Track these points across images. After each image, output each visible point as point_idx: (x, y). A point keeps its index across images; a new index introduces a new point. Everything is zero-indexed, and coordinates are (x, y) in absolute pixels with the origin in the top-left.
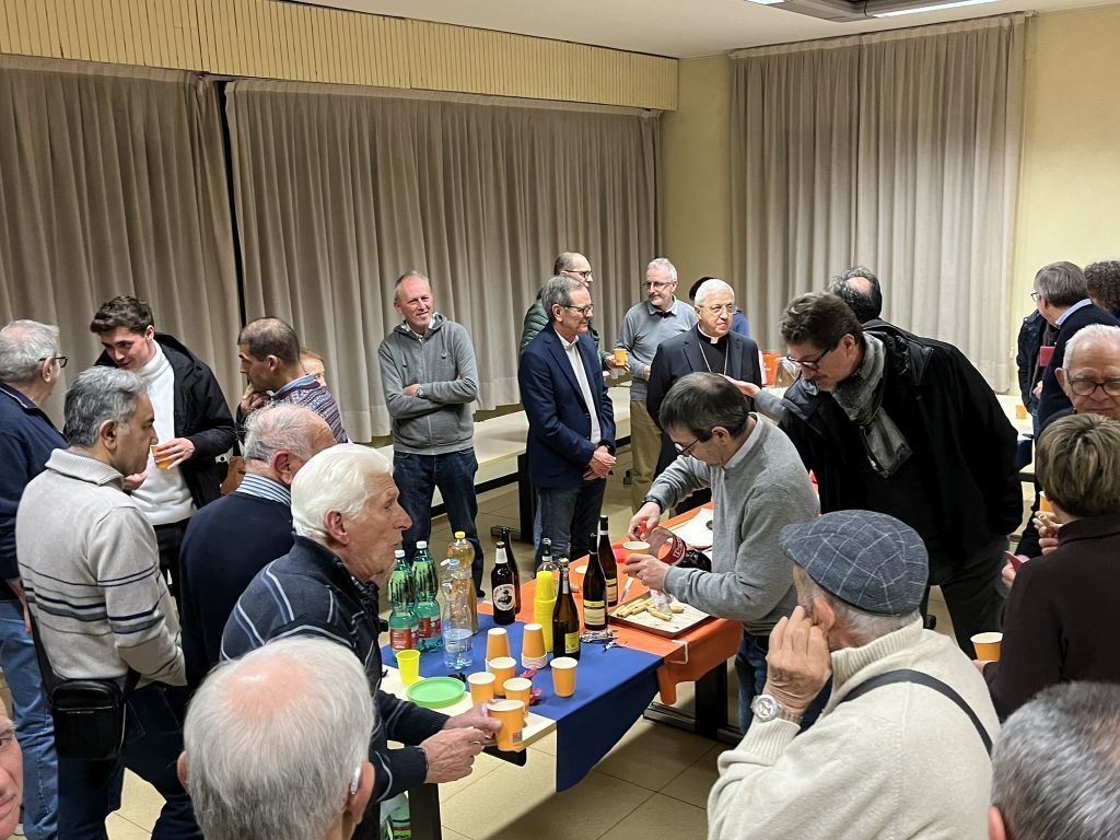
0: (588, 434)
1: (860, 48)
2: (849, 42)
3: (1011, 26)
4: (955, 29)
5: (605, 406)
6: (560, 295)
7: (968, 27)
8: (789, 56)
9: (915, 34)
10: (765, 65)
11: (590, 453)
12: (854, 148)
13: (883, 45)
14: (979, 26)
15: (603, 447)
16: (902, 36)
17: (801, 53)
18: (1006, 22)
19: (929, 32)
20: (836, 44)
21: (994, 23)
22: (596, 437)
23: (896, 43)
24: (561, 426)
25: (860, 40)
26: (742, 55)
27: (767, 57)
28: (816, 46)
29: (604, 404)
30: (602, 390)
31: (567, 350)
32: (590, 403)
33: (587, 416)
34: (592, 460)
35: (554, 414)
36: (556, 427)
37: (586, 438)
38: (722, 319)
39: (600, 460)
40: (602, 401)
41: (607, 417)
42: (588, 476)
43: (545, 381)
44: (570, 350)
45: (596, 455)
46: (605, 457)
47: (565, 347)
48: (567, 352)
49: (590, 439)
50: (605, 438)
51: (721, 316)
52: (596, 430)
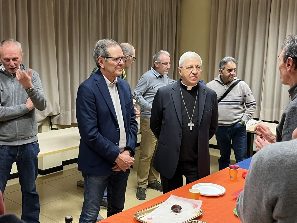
15: (126, 152)
24: (99, 135)
29: (131, 124)
30: (131, 116)
31: (109, 86)
32: (120, 122)
33: (118, 130)
34: (118, 159)
35: (95, 127)
36: (95, 135)
37: (115, 143)
38: (193, 74)
39: (123, 160)
40: (130, 122)
41: (133, 133)
42: (115, 169)
43: (92, 105)
44: (112, 87)
45: (120, 156)
46: (127, 158)
47: (108, 85)
48: (109, 88)
49: (118, 145)
50: (128, 145)
51: (192, 72)
52: (123, 139)
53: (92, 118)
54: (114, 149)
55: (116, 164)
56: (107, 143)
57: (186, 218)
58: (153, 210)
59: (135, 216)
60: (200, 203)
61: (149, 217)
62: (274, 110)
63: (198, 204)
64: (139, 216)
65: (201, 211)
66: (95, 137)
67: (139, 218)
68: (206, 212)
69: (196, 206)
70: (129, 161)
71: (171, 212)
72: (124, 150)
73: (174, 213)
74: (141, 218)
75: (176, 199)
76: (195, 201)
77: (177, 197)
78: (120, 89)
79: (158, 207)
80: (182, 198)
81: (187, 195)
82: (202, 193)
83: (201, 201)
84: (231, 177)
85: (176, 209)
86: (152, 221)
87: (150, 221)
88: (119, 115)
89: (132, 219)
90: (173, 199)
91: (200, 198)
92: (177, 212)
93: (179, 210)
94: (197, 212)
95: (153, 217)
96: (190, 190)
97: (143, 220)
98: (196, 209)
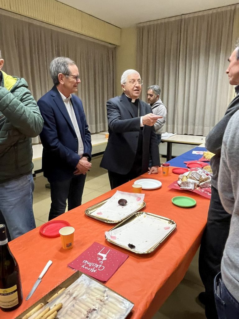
0: (76, 149)
1: (181, 20)
2: (178, 18)
3: (235, 9)
4: (215, 11)
5: (87, 135)
6: (63, 68)
7: (219, 10)
8: (157, 25)
9: (200, 14)
10: (149, 28)
11: (77, 161)
12: (178, 55)
13: (189, 18)
14: (224, 9)
15: (84, 158)
16: (196, 15)
17: (161, 23)
18: (233, 8)
19: (205, 13)
20: (173, 19)
21: (229, 8)
22: (81, 151)
23: (194, 18)
24: (60, 145)
25: (182, 17)
26: (141, 25)
27: (150, 25)
28: (166, 20)
29: (86, 134)
30: (85, 127)
31: (65, 102)
32: (78, 132)
33: (76, 139)
34: (78, 165)
35: (56, 138)
36: (57, 145)
37: (75, 152)
38: (136, 87)
39: (83, 165)
40: (85, 132)
41: (87, 141)
42: (76, 173)
43: (51, 118)
44: (67, 102)
45: (81, 162)
46: (86, 163)
47: (64, 100)
48: (65, 103)
49: (77, 153)
50: (86, 152)
51: (136, 86)
52: (81, 148)
53: (52, 130)
54: (74, 156)
55: (77, 168)
56: (68, 151)
57: (132, 210)
58: (102, 205)
59: (86, 212)
60: (142, 196)
61: (99, 212)
62: (184, 127)
63: (141, 197)
64: (90, 212)
65: (144, 203)
66: (57, 147)
67: (89, 213)
68: (148, 204)
69: (139, 199)
70: (88, 166)
71: (118, 205)
72: (82, 156)
73: (121, 207)
74: (91, 213)
75: (122, 194)
76: (138, 195)
77: (122, 192)
78: (74, 104)
79: (106, 202)
80: (126, 193)
81: (131, 190)
82: (144, 187)
83: (144, 195)
84: (164, 173)
85: (122, 203)
86: (101, 215)
87: (100, 215)
88: (76, 127)
89: (83, 215)
90: (119, 195)
91: (142, 191)
92: (123, 205)
93: (125, 203)
94: (142, 204)
95: (102, 211)
96: (133, 186)
97: (94, 215)
98: (139, 201)
